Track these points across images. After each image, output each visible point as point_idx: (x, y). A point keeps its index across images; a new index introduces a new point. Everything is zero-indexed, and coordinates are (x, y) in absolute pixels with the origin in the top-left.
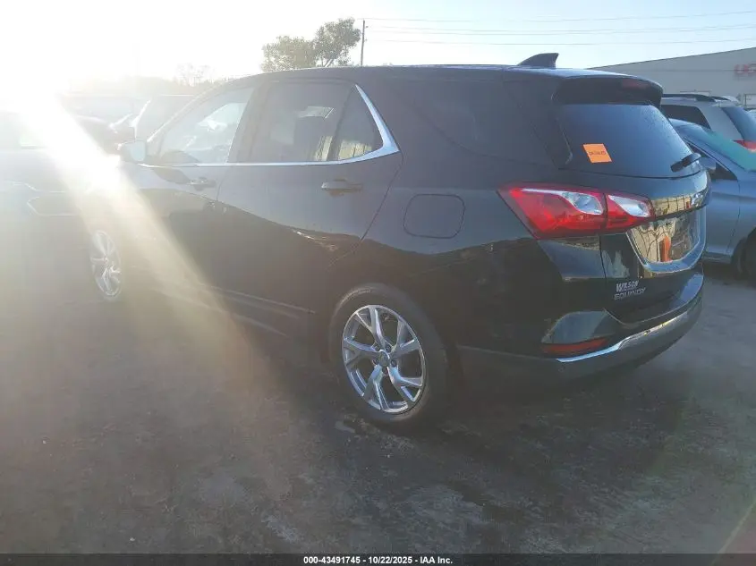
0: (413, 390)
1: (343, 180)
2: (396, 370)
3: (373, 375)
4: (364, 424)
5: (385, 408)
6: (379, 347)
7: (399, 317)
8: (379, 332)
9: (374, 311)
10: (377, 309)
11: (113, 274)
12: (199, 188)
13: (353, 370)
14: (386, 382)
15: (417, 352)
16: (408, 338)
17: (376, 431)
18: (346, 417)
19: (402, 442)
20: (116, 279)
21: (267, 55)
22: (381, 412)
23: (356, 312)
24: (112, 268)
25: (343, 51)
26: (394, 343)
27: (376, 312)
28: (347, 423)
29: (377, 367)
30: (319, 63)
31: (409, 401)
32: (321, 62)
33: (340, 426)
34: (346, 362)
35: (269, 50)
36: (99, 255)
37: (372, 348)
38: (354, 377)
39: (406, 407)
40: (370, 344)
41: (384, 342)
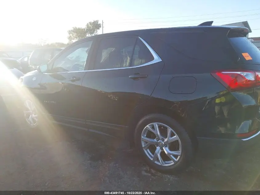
0: (176, 156)
1: (138, 74)
2: (167, 148)
3: (156, 151)
4: (153, 171)
5: (163, 164)
6: (158, 139)
7: (168, 127)
8: (159, 133)
9: (156, 125)
10: (157, 124)
11: (34, 117)
12: (73, 81)
13: (146, 150)
14: (163, 153)
15: (177, 141)
16: (172, 135)
17: (159, 174)
18: (145, 169)
19: (172, 178)
20: (35, 119)
21: (70, 34)
22: (161, 166)
23: (148, 126)
24: (33, 115)
25: (95, 31)
26: (166, 137)
27: (157, 125)
28: (146, 171)
29: (158, 148)
30: (87, 35)
31: (174, 161)
32: (88, 35)
33: (144, 173)
34: (143, 146)
35: (70, 32)
36: (27, 110)
37: (155, 140)
38: (148, 152)
39: (173, 163)
40: (154, 138)
41: (161, 137)
